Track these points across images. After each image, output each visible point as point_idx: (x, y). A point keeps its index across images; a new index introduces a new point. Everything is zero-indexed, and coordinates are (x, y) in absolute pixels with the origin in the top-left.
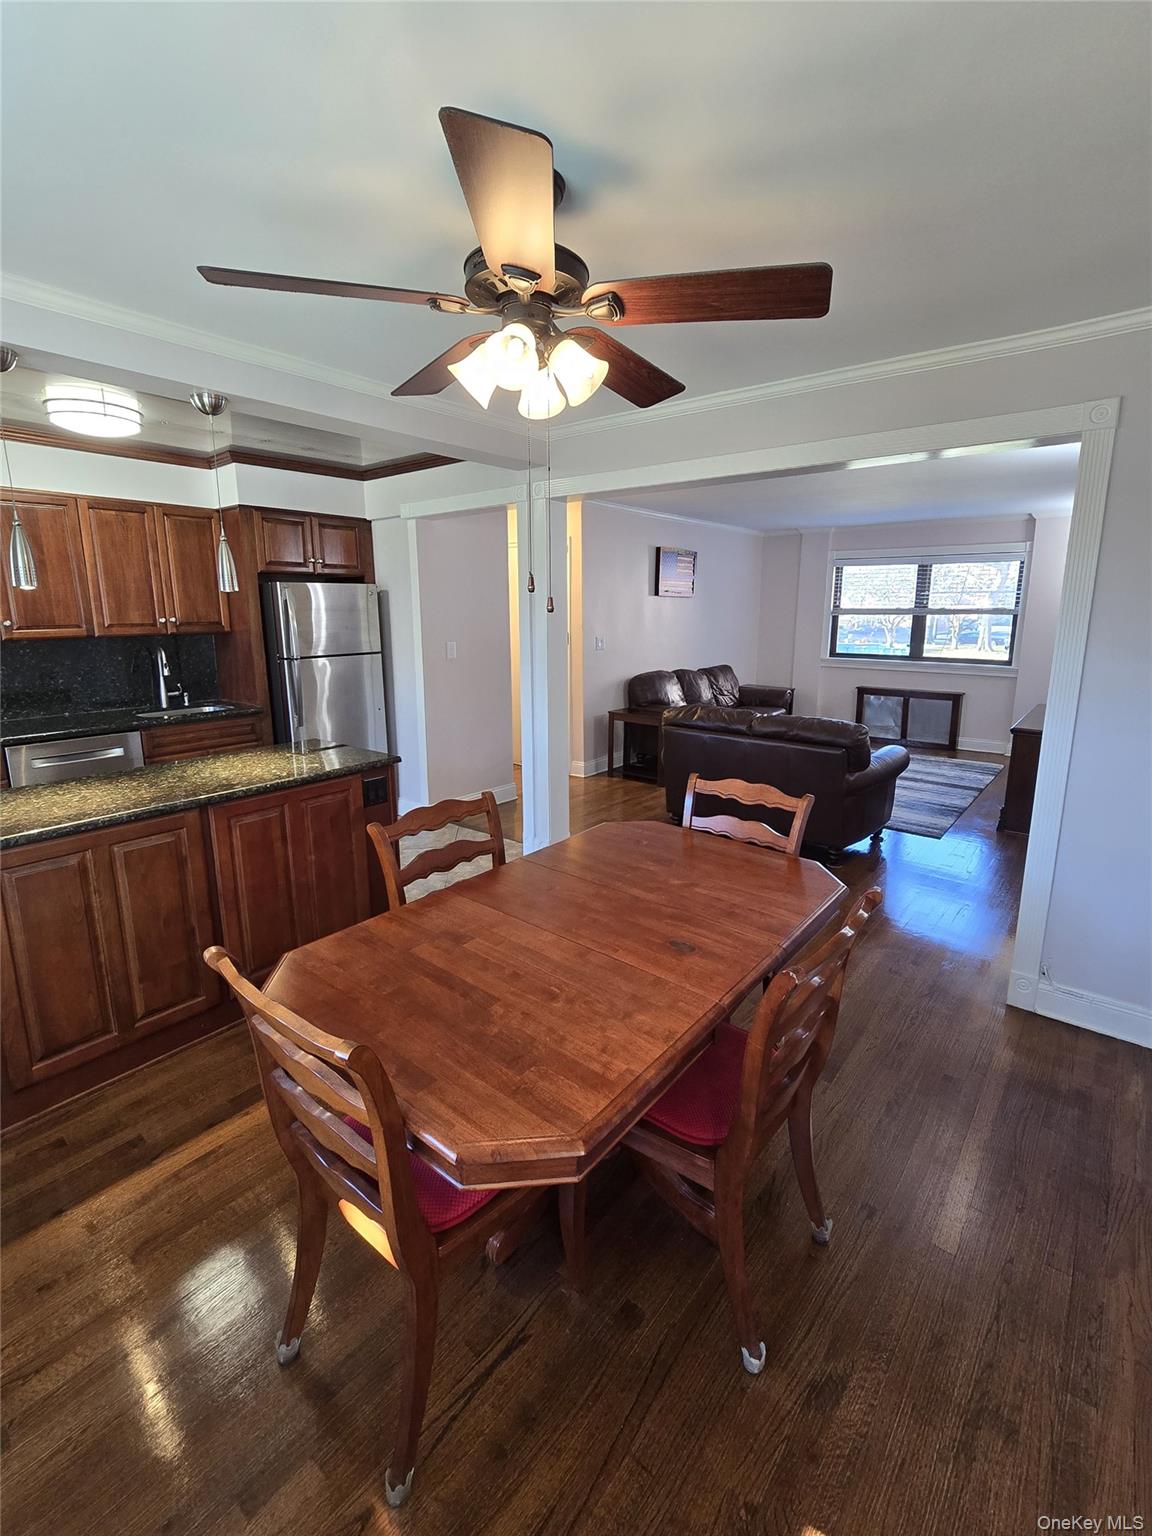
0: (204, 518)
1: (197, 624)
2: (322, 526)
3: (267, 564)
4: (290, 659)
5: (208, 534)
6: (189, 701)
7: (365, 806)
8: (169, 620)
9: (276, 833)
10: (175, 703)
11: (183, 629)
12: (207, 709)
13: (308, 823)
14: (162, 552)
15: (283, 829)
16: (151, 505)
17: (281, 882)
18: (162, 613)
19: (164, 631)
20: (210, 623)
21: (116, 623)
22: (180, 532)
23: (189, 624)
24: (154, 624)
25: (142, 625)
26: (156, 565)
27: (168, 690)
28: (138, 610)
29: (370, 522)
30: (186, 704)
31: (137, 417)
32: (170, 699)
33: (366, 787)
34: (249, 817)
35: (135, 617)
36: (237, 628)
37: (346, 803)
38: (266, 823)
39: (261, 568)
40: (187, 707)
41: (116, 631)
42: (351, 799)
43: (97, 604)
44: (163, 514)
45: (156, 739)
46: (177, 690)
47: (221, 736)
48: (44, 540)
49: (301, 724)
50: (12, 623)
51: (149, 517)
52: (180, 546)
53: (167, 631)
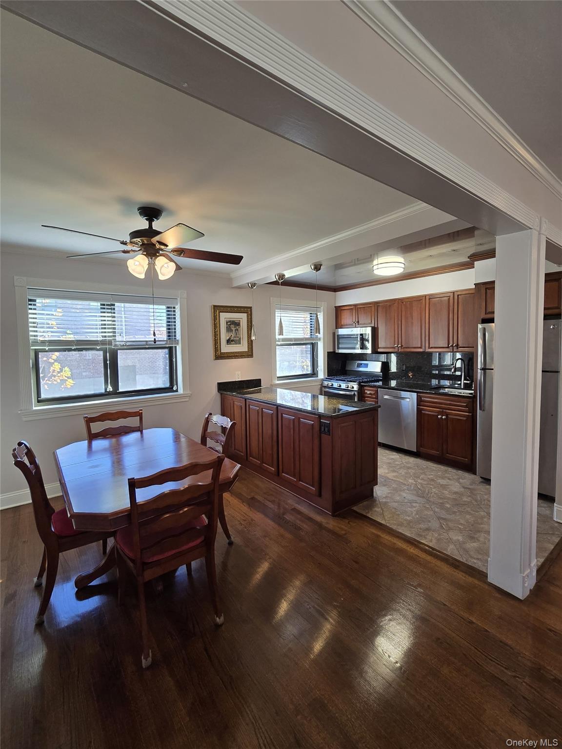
1: (468, 347)
3: (486, 314)
8: (455, 344)
11: (461, 350)
14: (456, 313)
18: (452, 342)
21: (433, 346)
22: (465, 301)
23: (463, 347)
24: (448, 347)
25: (443, 347)
26: (453, 319)
28: (442, 341)
30: (473, 388)
35: (440, 344)
39: (482, 316)
41: (433, 350)
43: (427, 338)
44: (458, 295)
45: (422, 398)
46: (468, 380)
47: (450, 405)
48: (414, 314)
49: (480, 409)
50: (402, 346)
51: (452, 296)
52: (464, 310)
53: (453, 350)
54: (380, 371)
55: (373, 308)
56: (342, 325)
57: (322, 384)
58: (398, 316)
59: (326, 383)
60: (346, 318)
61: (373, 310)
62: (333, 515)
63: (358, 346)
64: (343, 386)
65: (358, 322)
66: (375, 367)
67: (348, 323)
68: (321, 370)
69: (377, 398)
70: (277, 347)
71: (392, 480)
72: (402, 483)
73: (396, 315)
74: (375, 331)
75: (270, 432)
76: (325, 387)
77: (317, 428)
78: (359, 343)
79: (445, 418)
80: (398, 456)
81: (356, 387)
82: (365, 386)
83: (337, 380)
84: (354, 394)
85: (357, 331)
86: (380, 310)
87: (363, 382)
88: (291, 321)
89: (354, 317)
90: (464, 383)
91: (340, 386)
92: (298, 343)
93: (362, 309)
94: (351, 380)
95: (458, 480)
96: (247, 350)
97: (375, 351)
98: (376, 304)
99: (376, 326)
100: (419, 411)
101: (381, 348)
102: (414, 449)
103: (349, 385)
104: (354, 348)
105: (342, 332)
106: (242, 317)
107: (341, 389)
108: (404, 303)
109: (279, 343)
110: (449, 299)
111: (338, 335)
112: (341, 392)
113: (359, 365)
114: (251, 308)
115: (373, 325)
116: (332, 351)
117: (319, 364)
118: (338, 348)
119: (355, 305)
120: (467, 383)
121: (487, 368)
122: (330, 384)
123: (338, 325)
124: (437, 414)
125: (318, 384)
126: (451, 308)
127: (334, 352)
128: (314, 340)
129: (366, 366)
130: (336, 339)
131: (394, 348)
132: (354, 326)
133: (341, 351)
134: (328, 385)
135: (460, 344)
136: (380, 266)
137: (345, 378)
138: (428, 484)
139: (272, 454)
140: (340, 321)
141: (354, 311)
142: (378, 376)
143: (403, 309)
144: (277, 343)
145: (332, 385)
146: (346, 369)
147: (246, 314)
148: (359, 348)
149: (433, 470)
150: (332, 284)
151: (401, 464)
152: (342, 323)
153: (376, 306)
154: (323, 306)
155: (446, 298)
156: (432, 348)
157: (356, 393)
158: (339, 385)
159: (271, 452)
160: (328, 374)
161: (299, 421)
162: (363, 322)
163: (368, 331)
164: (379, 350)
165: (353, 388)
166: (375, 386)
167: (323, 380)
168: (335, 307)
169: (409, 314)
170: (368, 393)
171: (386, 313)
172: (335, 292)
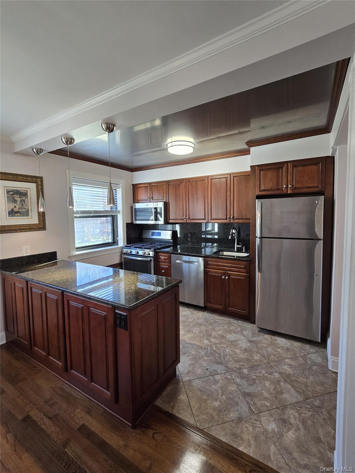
1: (241, 219)
2: (294, 166)
3: (260, 191)
4: (257, 237)
8: (231, 217)
10: (239, 250)
11: (236, 221)
14: (232, 191)
18: (229, 215)
22: (239, 182)
23: (238, 219)
24: (226, 219)
25: (222, 219)
26: (230, 196)
27: (238, 244)
28: (221, 214)
29: (333, 157)
30: (244, 251)
35: (220, 216)
39: (257, 193)
41: (214, 221)
43: (210, 212)
44: (234, 177)
45: (208, 262)
46: (240, 245)
47: (231, 267)
48: (199, 192)
49: (259, 271)
50: (189, 218)
51: (229, 178)
52: (239, 188)
53: (230, 221)
54: (170, 238)
55: (165, 186)
56: (138, 200)
57: (122, 252)
58: (186, 193)
59: (125, 250)
60: (142, 195)
61: (165, 187)
62: (134, 427)
63: (153, 217)
64: (141, 253)
65: (152, 198)
66: (166, 235)
67: (143, 199)
68: (121, 239)
69: (170, 262)
70: (75, 219)
71: (190, 344)
72: (199, 346)
73: (184, 192)
74: (166, 205)
75: (55, 320)
76: (125, 253)
77: (111, 320)
78: (153, 215)
79: (228, 279)
80: (189, 312)
81: (152, 254)
82: (160, 252)
83: (135, 247)
84: (151, 260)
85: (151, 205)
86: (171, 187)
87: (158, 249)
88: (91, 194)
89: (149, 193)
90: (237, 247)
91: (138, 253)
92: (97, 215)
93: (155, 186)
94: (147, 247)
95: (241, 332)
96: (37, 223)
97: (167, 222)
98: (168, 182)
99: (167, 201)
100: (206, 272)
101: (172, 219)
102: (202, 305)
103: (146, 252)
104: (148, 220)
105: (138, 206)
106: (31, 188)
107: (139, 255)
108: (191, 182)
109: (78, 215)
110: (227, 180)
111: (135, 209)
112: (139, 259)
113: (153, 234)
114: (41, 178)
115: (165, 201)
116: (130, 222)
117: (119, 234)
118: (136, 220)
119: (150, 184)
120: (240, 247)
121: (263, 236)
122: (129, 251)
123: (135, 200)
124: (220, 275)
125: (118, 251)
126: (228, 187)
127: (132, 223)
128: (113, 212)
129: (159, 234)
130: (134, 212)
131: (183, 219)
132: (149, 201)
133: (138, 222)
134: (127, 252)
135: (236, 217)
136: (174, 144)
137: (142, 245)
138: (220, 343)
139: (59, 346)
140: (136, 197)
141: (149, 188)
142: (170, 242)
143: (190, 187)
144: (75, 215)
145: (131, 252)
146: (143, 237)
147: (35, 184)
148: (154, 220)
149: (220, 324)
150: (129, 165)
151: (193, 322)
152: (139, 198)
153: (167, 184)
154: (122, 182)
155: (225, 179)
156: (213, 219)
157: (152, 258)
158: (136, 252)
159: (57, 344)
160: (127, 242)
161: (89, 311)
162: (156, 198)
163: (160, 205)
164: (170, 221)
165: (149, 254)
166: (167, 252)
167: (123, 248)
168: (132, 185)
169: (195, 191)
170: (162, 258)
171: (176, 190)
172: (132, 172)
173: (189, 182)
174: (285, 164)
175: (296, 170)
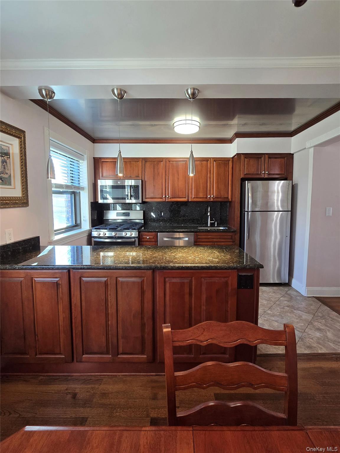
0: (227, 161)
1: (220, 198)
2: (269, 158)
3: (245, 175)
4: (248, 212)
5: (228, 167)
6: (217, 225)
7: (238, 288)
8: (211, 196)
9: (187, 290)
10: (212, 225)
11: (215, 200)
12: (221, 228)
13: (204, 288)
14: (212, 174)
15: (191, 289)
16: (210, 158)
17: (187, 315)
18: (210, 194)
19: (209, 200)
20: (225, 198)
21: (195, 197)
22: (218, 166)
23: (217, 198)
24: (207, 198)
25: (203, 198)
26: (210, 178)
27: (211, 220)
28: (202, 193)
29: (293, 154)
30: (216, 226)
31: (198, 124)
32: (211, 223)
33: (240, 278)
34: (175, 279)
35: (201, 195)
36: (233, 200)
37: (226, 283)
38: (182, 284)
39: (242, 176)
40: (216, 227)
41: (195, 200)
42: (230, 283)
43: (191, 191)
44: (214, 161)
45: (198, 236)
46: (213, 221)
50: (169, 196)
52: (218, 171)
53: (210, 200)
56: (104, 177)
57: (89, 235)
58: (166, 172)
59: (97, 234)
60: (109, 170)
61: (140, 165)
67: (111, 175)
68: (86, 221)
70: (52, 195)
73: (163, 171)
74: (143, 184)
76: (96, 237)
77: (234, 284)
81: (135, 234)
96: (21, 195)
97: (143, 201)
99: (144, 179)
108: (171, 162)
111: (101, 186)
114: (24, 132)
115: (141, 178)
116: (94, 201)
118: (102, 199)
120: (213, 223)
122: (102, 234)
123: (97, 176)
125: (86, 235)
130: (99, 190)
131: (162, 198)
134: (100, 235)
135: (215, 196)
143: (170, 167)
145: (105, 234)
146: (104, 218)
147: (18, 140)
148: (129, 198)
152: (105, 174)
153: (143, 161)
154: (87, 154)
155: (206, 163)
157: (135, 239)
160: (92, 225)
162: (129, 175)
165: (132, 235)
167: (91, 231)
168: (94, 158)
169: (176, 171)
170: (148, 238)
171: (154, 168)
172: (93, 143)
173: (169, 161)
174: (263, 155)
175: (270, 161)
